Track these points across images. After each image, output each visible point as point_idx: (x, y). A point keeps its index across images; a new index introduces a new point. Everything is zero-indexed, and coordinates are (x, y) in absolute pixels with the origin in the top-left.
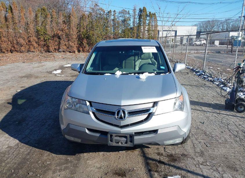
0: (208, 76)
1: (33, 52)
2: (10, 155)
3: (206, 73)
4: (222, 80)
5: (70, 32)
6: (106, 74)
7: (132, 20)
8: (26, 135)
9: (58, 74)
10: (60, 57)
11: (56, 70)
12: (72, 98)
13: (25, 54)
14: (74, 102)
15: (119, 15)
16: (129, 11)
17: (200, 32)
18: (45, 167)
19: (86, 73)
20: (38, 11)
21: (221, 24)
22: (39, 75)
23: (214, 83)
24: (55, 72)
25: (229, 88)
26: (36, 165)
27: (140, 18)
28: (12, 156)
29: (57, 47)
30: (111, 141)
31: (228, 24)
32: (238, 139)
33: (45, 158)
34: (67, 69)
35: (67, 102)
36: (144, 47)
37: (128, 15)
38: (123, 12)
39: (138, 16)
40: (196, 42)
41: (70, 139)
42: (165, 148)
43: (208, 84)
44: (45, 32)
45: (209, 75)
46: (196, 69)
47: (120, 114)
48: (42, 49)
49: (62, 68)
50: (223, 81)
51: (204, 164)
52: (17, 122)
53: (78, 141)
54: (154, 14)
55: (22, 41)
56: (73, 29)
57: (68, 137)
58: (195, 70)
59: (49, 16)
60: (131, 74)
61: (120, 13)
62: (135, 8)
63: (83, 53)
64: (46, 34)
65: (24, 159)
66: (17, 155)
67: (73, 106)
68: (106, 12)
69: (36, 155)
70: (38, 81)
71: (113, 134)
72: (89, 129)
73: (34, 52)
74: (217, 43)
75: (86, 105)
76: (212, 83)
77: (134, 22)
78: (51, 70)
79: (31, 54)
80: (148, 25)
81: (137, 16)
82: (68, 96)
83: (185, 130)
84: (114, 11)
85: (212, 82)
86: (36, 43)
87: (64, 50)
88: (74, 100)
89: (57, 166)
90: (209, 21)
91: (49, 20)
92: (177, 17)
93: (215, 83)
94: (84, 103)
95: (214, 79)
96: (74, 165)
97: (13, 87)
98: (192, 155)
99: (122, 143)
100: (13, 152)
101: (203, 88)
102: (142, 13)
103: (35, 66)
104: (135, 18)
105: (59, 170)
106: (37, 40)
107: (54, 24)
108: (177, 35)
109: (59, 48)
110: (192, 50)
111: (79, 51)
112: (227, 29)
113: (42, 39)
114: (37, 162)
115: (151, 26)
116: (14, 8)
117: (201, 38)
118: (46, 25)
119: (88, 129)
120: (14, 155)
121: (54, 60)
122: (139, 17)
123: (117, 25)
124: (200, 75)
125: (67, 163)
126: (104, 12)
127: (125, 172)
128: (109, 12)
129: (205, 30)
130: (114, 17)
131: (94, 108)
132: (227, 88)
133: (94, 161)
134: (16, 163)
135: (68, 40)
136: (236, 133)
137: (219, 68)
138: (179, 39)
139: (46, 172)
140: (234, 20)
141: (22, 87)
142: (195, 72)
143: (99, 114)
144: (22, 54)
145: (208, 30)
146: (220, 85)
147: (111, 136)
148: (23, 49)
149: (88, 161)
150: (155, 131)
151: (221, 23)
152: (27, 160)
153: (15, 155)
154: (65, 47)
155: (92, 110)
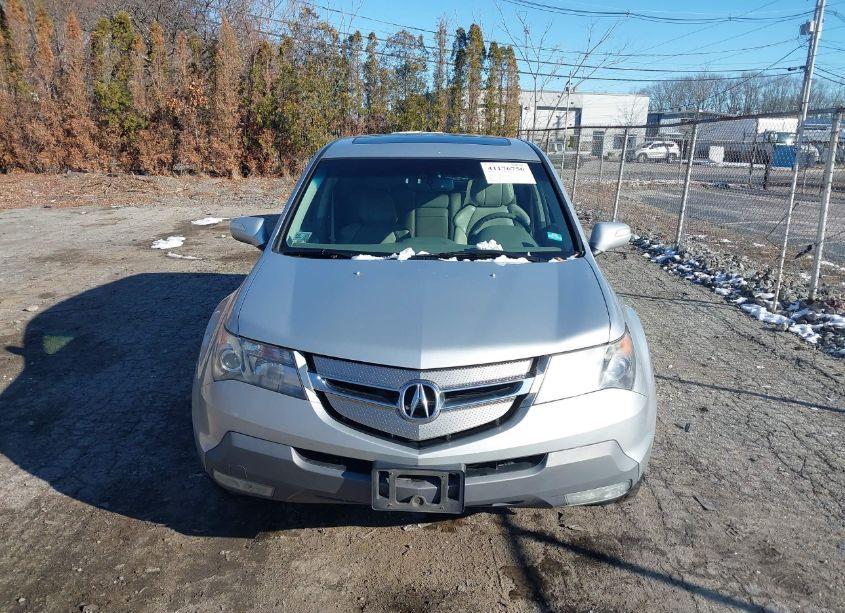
0: (692, 265)
1: (80, 170)
2: (11, 542)
3: (686, 255)
4: (741, 279)
5: (213, 103)
6: (361, 257)
7: (432, 68)
8: (67, 469)
9: (173, 250)
10: (179, 190)
11: (165, 237)
12: (243, 339)
13: (53, 177)
14: (248, 356)
15: (388, 51)
16: (421, 37)
17: (660, 116)
18: (141, 584)
19: (287, 250)
20: (102, 26)
21: (728, 92)
22: (105, 253)
23: (713, 291)
24: (162, 244)
25: (763, 310)
26: (109, 576)
27: (459, 62)
28: (19, 544)
29: (167, 157)
30: (385, 493)
31: (751, 91)
32: (806, 484)
33: (138, 552)
34: (203, 232)
35: (224, 354)
36: (488, 164)
37: (417, 52)
38: (402, 39)
39: (453, 55)
40: (647, 150)
41: (234, 486)
42: (560, 515)
43: (694, 292)
44: (124, 100)
45: (697, 264)
46: (652, 243)
47: (417, 401)
48: (115, 162)
49: (186, 229)
50: (745, 283)
51: (697, 571)
52: (31, 423)
53: (261, 493)
54: (509, 51)
55: (43, 132)
56: (224, 95)
57: (225, 476)
58: (649, 246)
59: (141, 47)
60: (447, 256)
61: (391, 42)
62: (441, 27)
63: (258, 180)
64: (127, 109)
65: (63, 554)
66: (37, 539)
67: (244, 369)
68: (342, 37)
69: (104, 542)
70: (101, 277)
71: (390, 471)
72: (302, 452)
73: (86, 172)
74: (717, 154)
75: (293, 364)
76: (707, 291)
77: (438, 76)
78: (147, 238)
79: (75, 178)
80: (488, 87)
81: (449, 55)
82: (228, 331)
83: (637, 455)
84: (371, 36)
85: (709, 286)
86: (93, 138)
87: (193, 167)
88: (248, 346)
89: (182, 582)
90: (688, 80)
91: (139, 59)
92: (584, 64)
93: (718, 289)
94: (286, 357)
95: (713, 277)
96: (244, 577)
97: (13, 293)
98: (657, 538)
99: (422, 502)
100: (22, 532)
101: (677, 308)
102: (466, 44)
103: (89, 222)
104: (441, 62)
105: (193, 595)
106: (95, 130)
107: (159, 76)
108: (584, 123)
109: (175, 159)
110: (633, 175)
111: (245, 171)
112: (749, 109)
113: (114, 124)
114: (110, 567)
115: (496, 92)
116: (14, 11)
117: (663, 135)
118: (128, 76)
119: (300, 451)
120: (25, 541)
121: (159, 199)
122: (455, 58)
123: (380, 84)
124: (665, 262)
125: (218, 571)
126: (336, 38)
127: (427, 603)
128: (351, 38)
129: (676, 111)
130: (371, 56)
131: (323, 379)
132: (758, 309)
133: (318, 561)
134: (33, 569)
135: (209, 133)
136: (797, 464)
137: (726, 240)
138: (590, 139)
139: (144, 604)
140: (772, 78)
141: (43, 296)
142: (649, 253)
143: (338, 400)
144: (40, 177)
145: (684, 109)
146: (737, 298)
147: (384, 475)
148: (44, 158)
149: (295, 564)
150: (538, 460)
151: (729, 87)
152: (75, 557)
153: (31, 541)
154: (196, 158)
155: (315, 382)
